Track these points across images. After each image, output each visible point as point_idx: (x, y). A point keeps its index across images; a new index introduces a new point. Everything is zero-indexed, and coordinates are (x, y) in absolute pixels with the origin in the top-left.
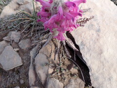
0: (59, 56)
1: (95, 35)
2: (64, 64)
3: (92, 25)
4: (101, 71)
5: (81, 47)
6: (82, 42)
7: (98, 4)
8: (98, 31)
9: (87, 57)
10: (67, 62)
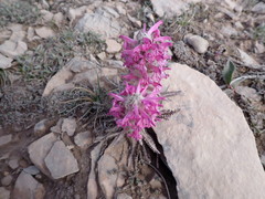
0: (133, 159)
1: (186, 131)
2: (140, 173)
3: (183, 116)
4: (193, 184)
5: (165, 148)
6: (167, 141)
7: (192, 84)
8: (190, 125)
9: (173, 163)
10: (146, 171)
